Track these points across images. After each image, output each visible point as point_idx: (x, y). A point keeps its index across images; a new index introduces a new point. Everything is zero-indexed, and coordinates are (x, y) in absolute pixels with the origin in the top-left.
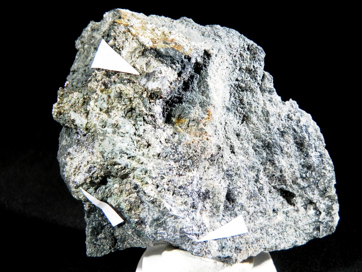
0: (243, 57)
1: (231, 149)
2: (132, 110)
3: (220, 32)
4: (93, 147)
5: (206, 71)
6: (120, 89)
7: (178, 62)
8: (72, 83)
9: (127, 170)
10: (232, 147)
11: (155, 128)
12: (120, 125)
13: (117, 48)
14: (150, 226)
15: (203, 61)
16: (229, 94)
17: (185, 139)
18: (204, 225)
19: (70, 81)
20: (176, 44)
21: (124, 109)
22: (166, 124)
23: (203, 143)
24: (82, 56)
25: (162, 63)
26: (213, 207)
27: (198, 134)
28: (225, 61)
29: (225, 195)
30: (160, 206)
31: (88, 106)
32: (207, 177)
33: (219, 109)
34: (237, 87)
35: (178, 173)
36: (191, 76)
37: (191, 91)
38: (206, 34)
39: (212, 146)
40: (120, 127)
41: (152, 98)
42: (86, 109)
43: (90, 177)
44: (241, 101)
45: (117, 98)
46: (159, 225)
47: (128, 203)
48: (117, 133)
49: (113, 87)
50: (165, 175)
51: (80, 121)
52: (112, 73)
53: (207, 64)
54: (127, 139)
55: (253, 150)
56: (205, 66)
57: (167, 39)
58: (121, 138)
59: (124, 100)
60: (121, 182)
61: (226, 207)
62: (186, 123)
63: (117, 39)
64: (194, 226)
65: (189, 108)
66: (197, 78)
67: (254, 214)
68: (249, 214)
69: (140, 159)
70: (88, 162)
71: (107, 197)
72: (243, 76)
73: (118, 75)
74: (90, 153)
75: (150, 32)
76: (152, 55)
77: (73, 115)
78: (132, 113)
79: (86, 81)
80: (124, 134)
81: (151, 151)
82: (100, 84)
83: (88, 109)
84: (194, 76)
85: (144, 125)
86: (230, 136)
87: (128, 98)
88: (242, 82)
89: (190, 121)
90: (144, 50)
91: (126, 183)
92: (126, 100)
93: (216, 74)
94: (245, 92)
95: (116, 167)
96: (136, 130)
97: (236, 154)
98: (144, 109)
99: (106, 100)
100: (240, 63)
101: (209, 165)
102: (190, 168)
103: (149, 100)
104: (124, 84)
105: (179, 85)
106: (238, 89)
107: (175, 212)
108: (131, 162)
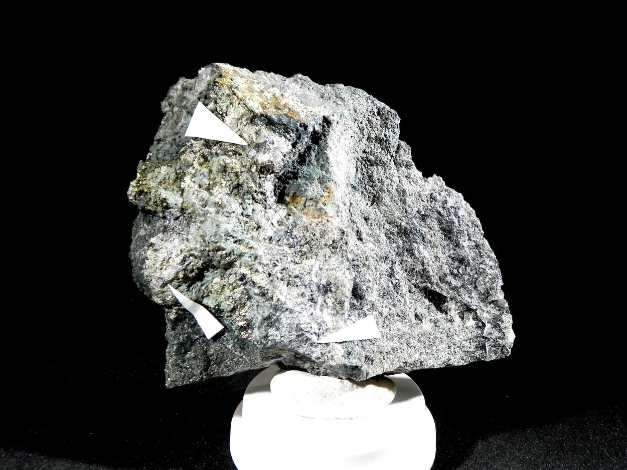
0: (372, 123)
1: (357, 235)
2: (239, 186)
3: (344, 93)
4: (188, 233)
5: (326, 141)
6: (224, 162)
7: (292, 130)
8: (157, 155)
9: (233, 257)
10: (358, 233)
11: (265, 209)
12: (224, 203)
13: (219, 113)
14: (259, 328)
15: (322, 129)
16: (355, 170)
17: (301, 221)
18: (325, 323)
19: (155, 152)
20: (290, 109)
21: (230, 185)
22: (278, 204)
23: (323, 225)
24: (170, 121)
25: (275, 132)
26: (336, 303)
27: (316, 215)
28: (348, 129)
29: (351, 289)
30: (272, 298)
31: (182, 183)
32: (327, 267)
33: (341, 186)
34: (365, 161)
35: (293, 261)
36: (308, 147)
37: (308, 164)
38: (325, 96)
39: (333, 229)
40: (225, 206)
41: (262, 173)
42: (179, 186)
43: (183, 270)
44: (370, 178)
45: (221, 172)
46: (270, 325)
47: (231, 300)
48: (221, 213)
49: (214, 159)
50: (278, 262)
51: (174, 200)
52: (213, 144)
53: (326, 133)
54: (234, 220)
55: (385, 238)
56: (324, 135)
57: (279, 103)
58: (226, 219)
59: (229, 175)
60: (222, 275)
61: (353, 306)
62: (302, 202)
63: (218, 102)
64: (312, 323)
65: (306, 184)
66: (315, 149)
67: (389, 316)
68: (382, 316)
69: (248, 243)
70: (181, 251)
71: (203, 297)
72: (373, 147)
73: (221, 146)
74: (183, 240)
75: (258, 94)
76: (262, 123)
77: (164, 194)
78: (238, 190)
79: (177, 153)
80: (230, 213)
81: (261, 233)
82: (198, 157)
83: (182, 186)
84: (311, 147)
85: (253, 204)
86: (357, 220)
87: (234, 173)
88: (371, 154)
89: (306, 200)
90: (252, 117)
91: (230, 275)
92: (232, 175)
93: (338, 144)
94: (375, 167)
95: (219, 253)
96: (244, 209)
97: (364, 241)
98: (253, 185)
99: (206, 174)
100: (368, 131)
101: (330, 253)
102: (307, 255)
103: (259, 175)
104: (229, 156)
105: (294, 158)
106: (366, 163)
107: (290, 305)
108: (238, 246)
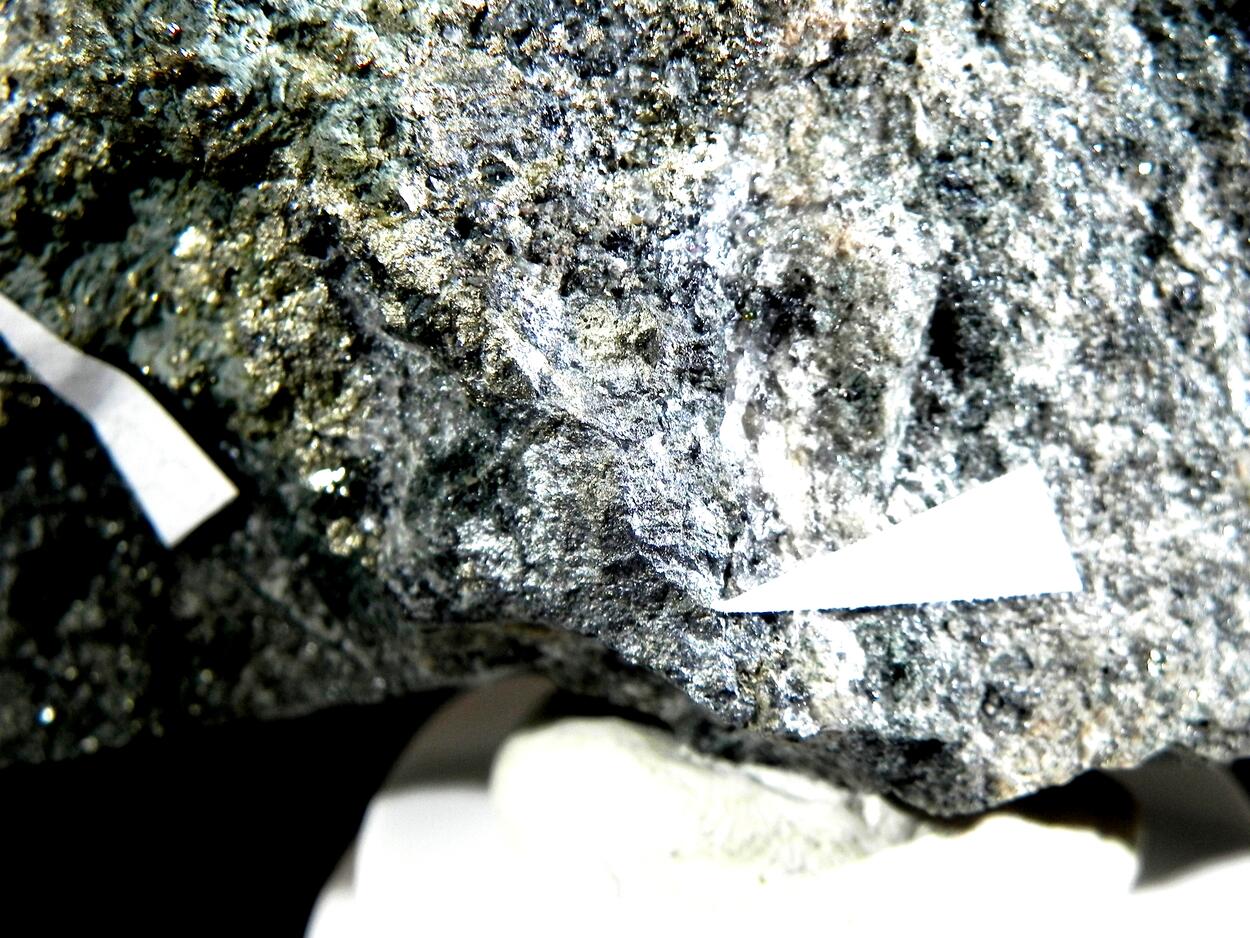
1: (975, 14)
9: (267, 121)
14: (411, 512)
18: (769, 505)
26: (833, 392)
29: (924, 319)
30: (475, 358)
32: (797, 190)
35: (603, 151)
43: (20, 182)
46: (470, 505)
47: (268, 356)
50: (514, 154)
55: (1135, 37)
60: (221, 214)
61: (929, 408)
64: (697, 502)
67: (1130, 473)
68: (1089, 469)
69: (349, 44)
71: (129, 329)
91: (260, 215)
95: (195, 95)
97: (1010, 46)
101: (816, 109)
102: (684, 120)
107: (572, 398)
108: (294, 60)
